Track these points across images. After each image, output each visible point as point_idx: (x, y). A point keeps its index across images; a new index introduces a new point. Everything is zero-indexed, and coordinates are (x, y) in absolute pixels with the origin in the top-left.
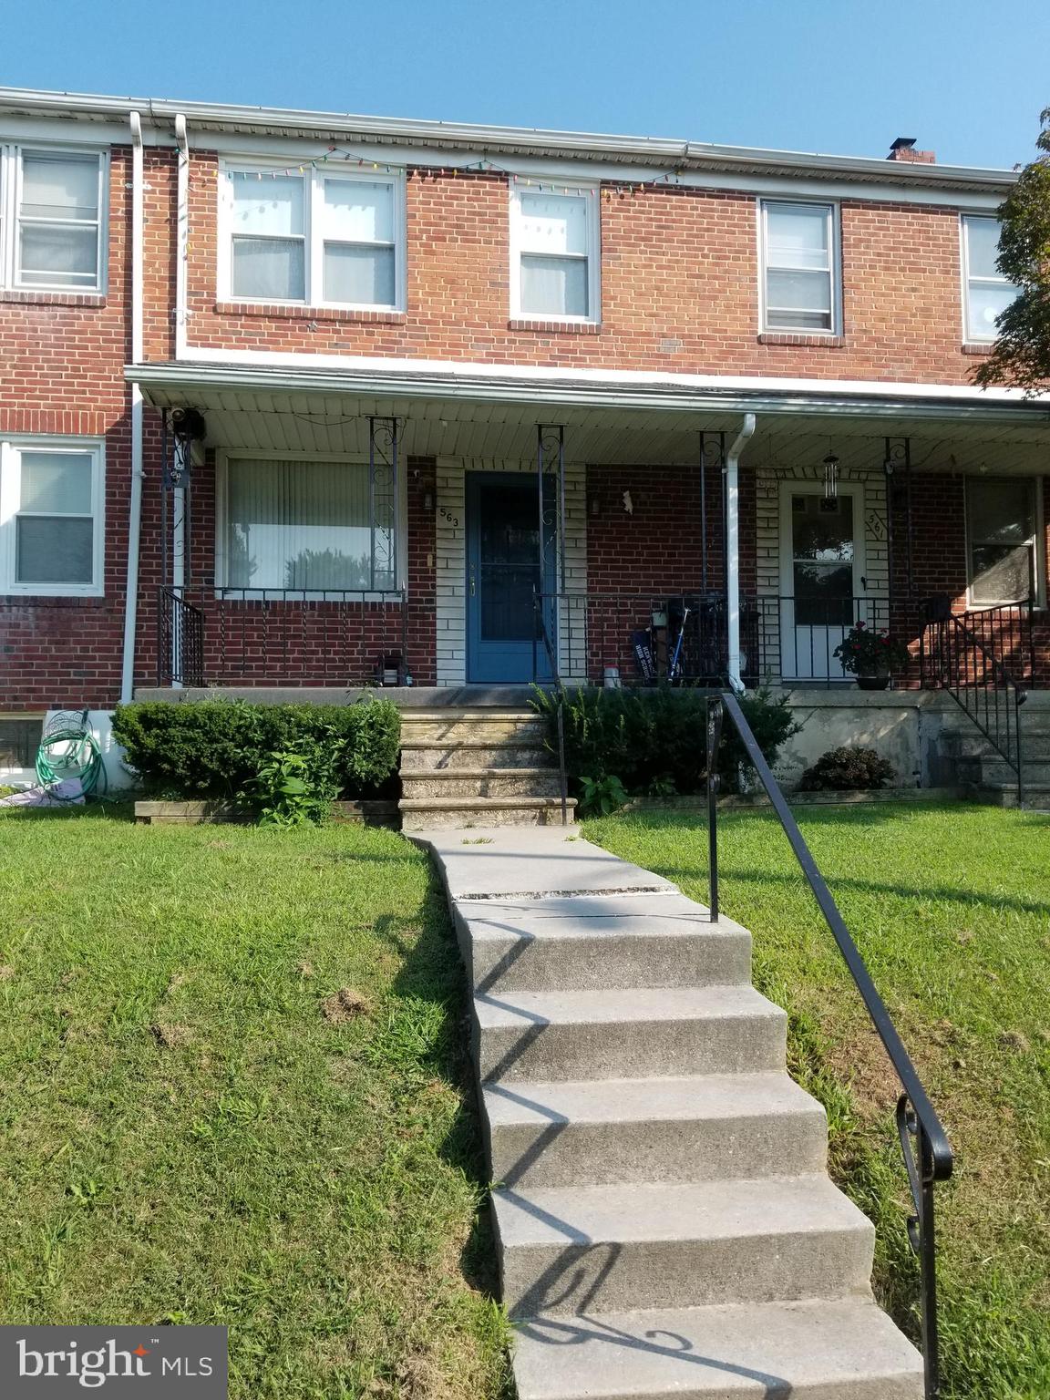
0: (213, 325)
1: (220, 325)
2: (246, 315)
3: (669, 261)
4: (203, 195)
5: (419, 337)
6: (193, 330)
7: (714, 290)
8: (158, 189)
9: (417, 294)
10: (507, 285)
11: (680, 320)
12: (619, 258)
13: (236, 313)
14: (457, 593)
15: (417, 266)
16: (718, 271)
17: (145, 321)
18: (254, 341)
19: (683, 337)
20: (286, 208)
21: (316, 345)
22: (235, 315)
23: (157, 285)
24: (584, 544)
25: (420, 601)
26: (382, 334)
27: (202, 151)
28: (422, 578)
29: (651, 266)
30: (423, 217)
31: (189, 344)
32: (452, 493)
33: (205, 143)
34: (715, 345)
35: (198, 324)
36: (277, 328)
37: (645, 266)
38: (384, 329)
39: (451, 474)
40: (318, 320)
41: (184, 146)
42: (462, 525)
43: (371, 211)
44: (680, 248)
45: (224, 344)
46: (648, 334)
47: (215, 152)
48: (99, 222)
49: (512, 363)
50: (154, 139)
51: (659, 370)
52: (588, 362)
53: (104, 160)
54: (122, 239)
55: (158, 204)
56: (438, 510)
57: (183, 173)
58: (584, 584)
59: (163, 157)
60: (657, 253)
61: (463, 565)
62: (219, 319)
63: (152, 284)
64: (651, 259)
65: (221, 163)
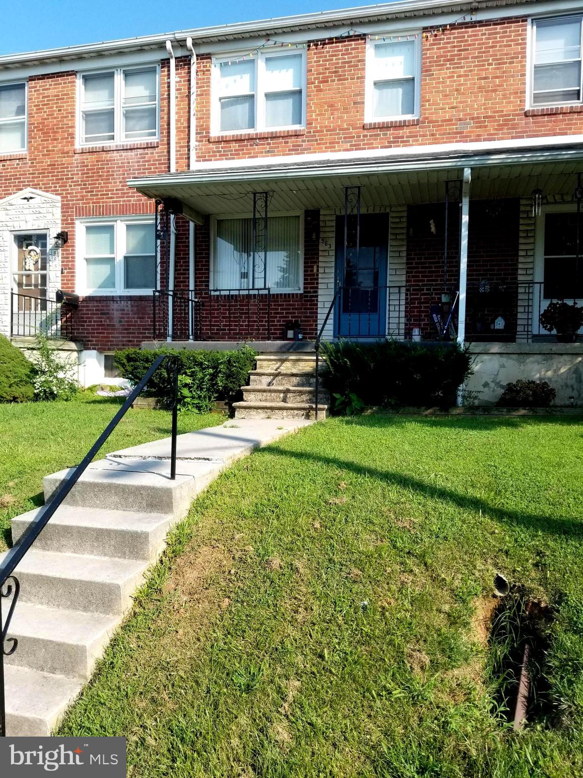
0: (208, 149)
1: (211, 148)
2: (224, 141)
3: (465, 71)
4: (204, 79)
5: (312, 141)
6: (198, 153)
7: (495, 86)
8: (182, 79)
9: (312, 116)
10: (363, 103)
11: (472, 108)
12: (433, 74)
13: (220, 141)
14: (329, 287)
15: (312, 100)
16: (498, 73)
17: (177, 151)
18: (227, 155)
19: (473, 119)
20: (247, 77)
21: (258, 153)
22: (218, 142)
23: (182, 131)
24: (404, 254)
25: (310, 292)
26: (293, 142)
27: (203, 55)
28: (311, 280)
29: (453, 77)
30: (316, 70)
31: (197, 161)
32: (328, 229)
33: (204, 50)
34: (494, 121)
35: (201, 149)
36: (239, 146)
37: (449, 77)
38: (293, 139)
39: (327, 218)
40: (259, 139)
41: (193, 54)
42: (333, 247)
43: (291, 71)
44: (472, 62)
45: (213, 158)
46: (450, 120)
47: (209, 54)
48: (157, 102)
49: (365, 149)
50: (180, 53)
51: (457, 142)
52: (411, 143)
53: (158, 69)
54: (166, 109)
55: (182, 88)
56: (320, 240)
57: (194, 68)
58: (404, 278)
59: (184, 62)
60: (458, 68)
61: (333, 270)
62: (211, 146)
63: (179, 131)
64: (453, 72)
65: (213, 59)
